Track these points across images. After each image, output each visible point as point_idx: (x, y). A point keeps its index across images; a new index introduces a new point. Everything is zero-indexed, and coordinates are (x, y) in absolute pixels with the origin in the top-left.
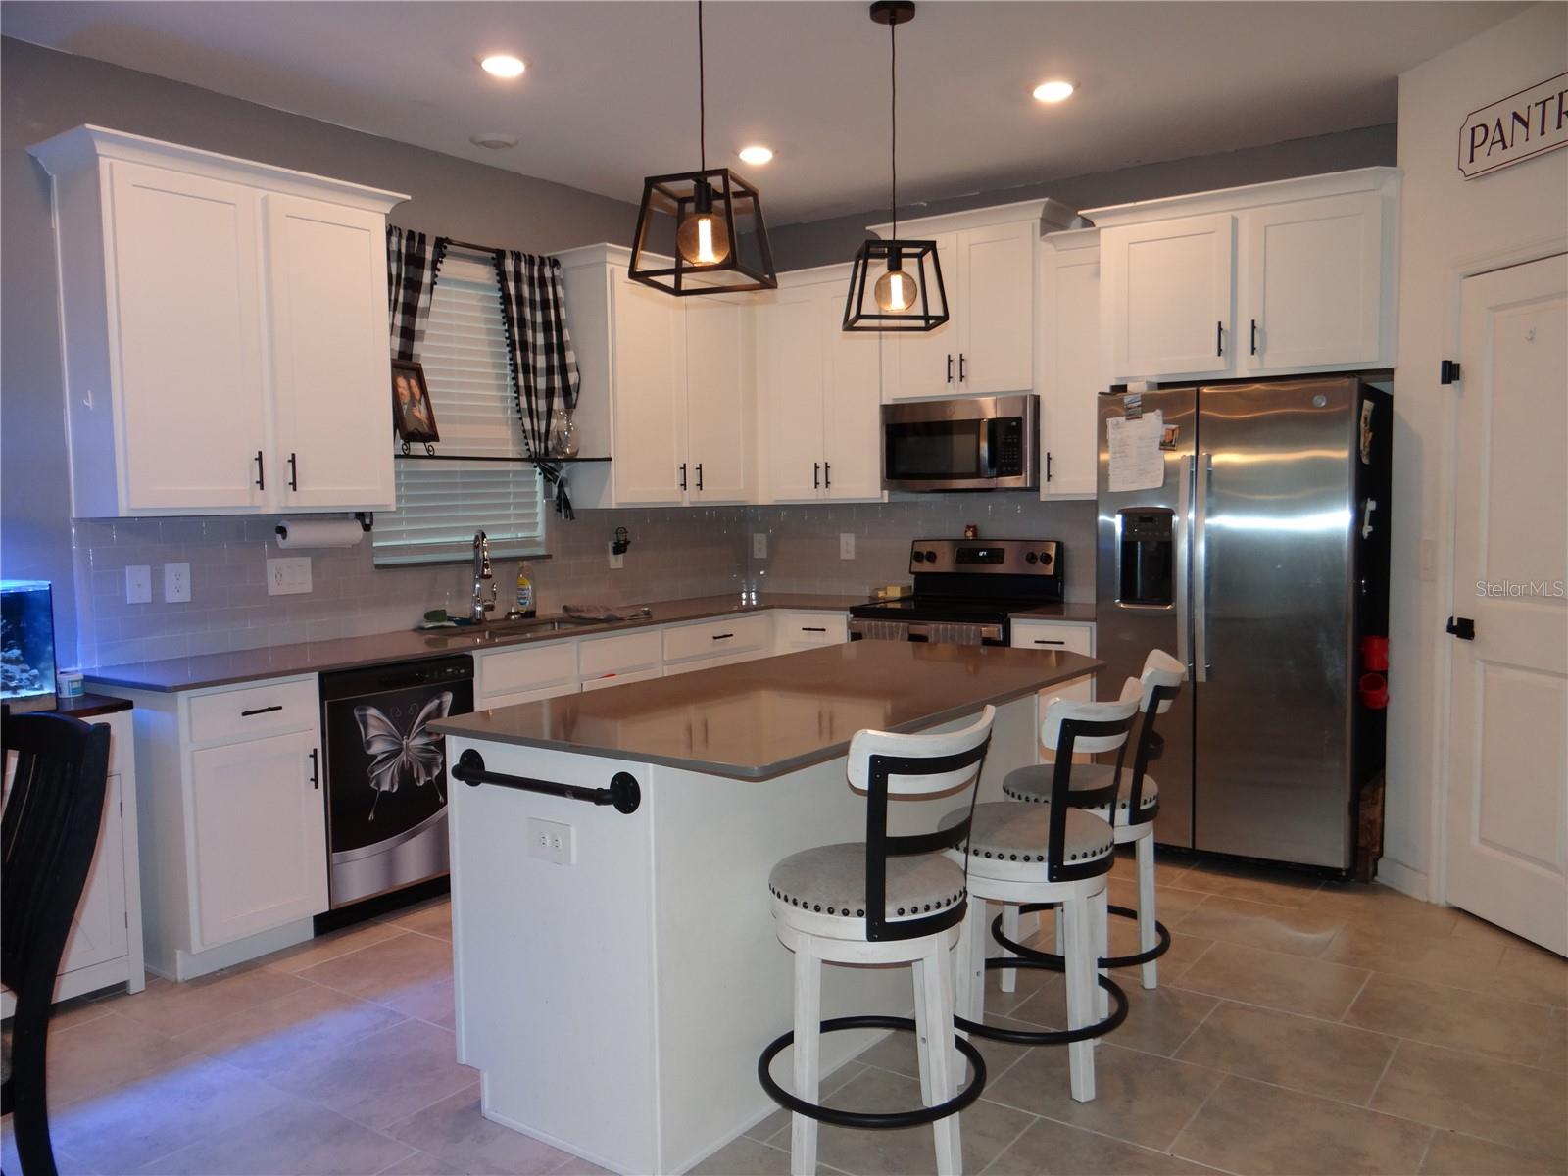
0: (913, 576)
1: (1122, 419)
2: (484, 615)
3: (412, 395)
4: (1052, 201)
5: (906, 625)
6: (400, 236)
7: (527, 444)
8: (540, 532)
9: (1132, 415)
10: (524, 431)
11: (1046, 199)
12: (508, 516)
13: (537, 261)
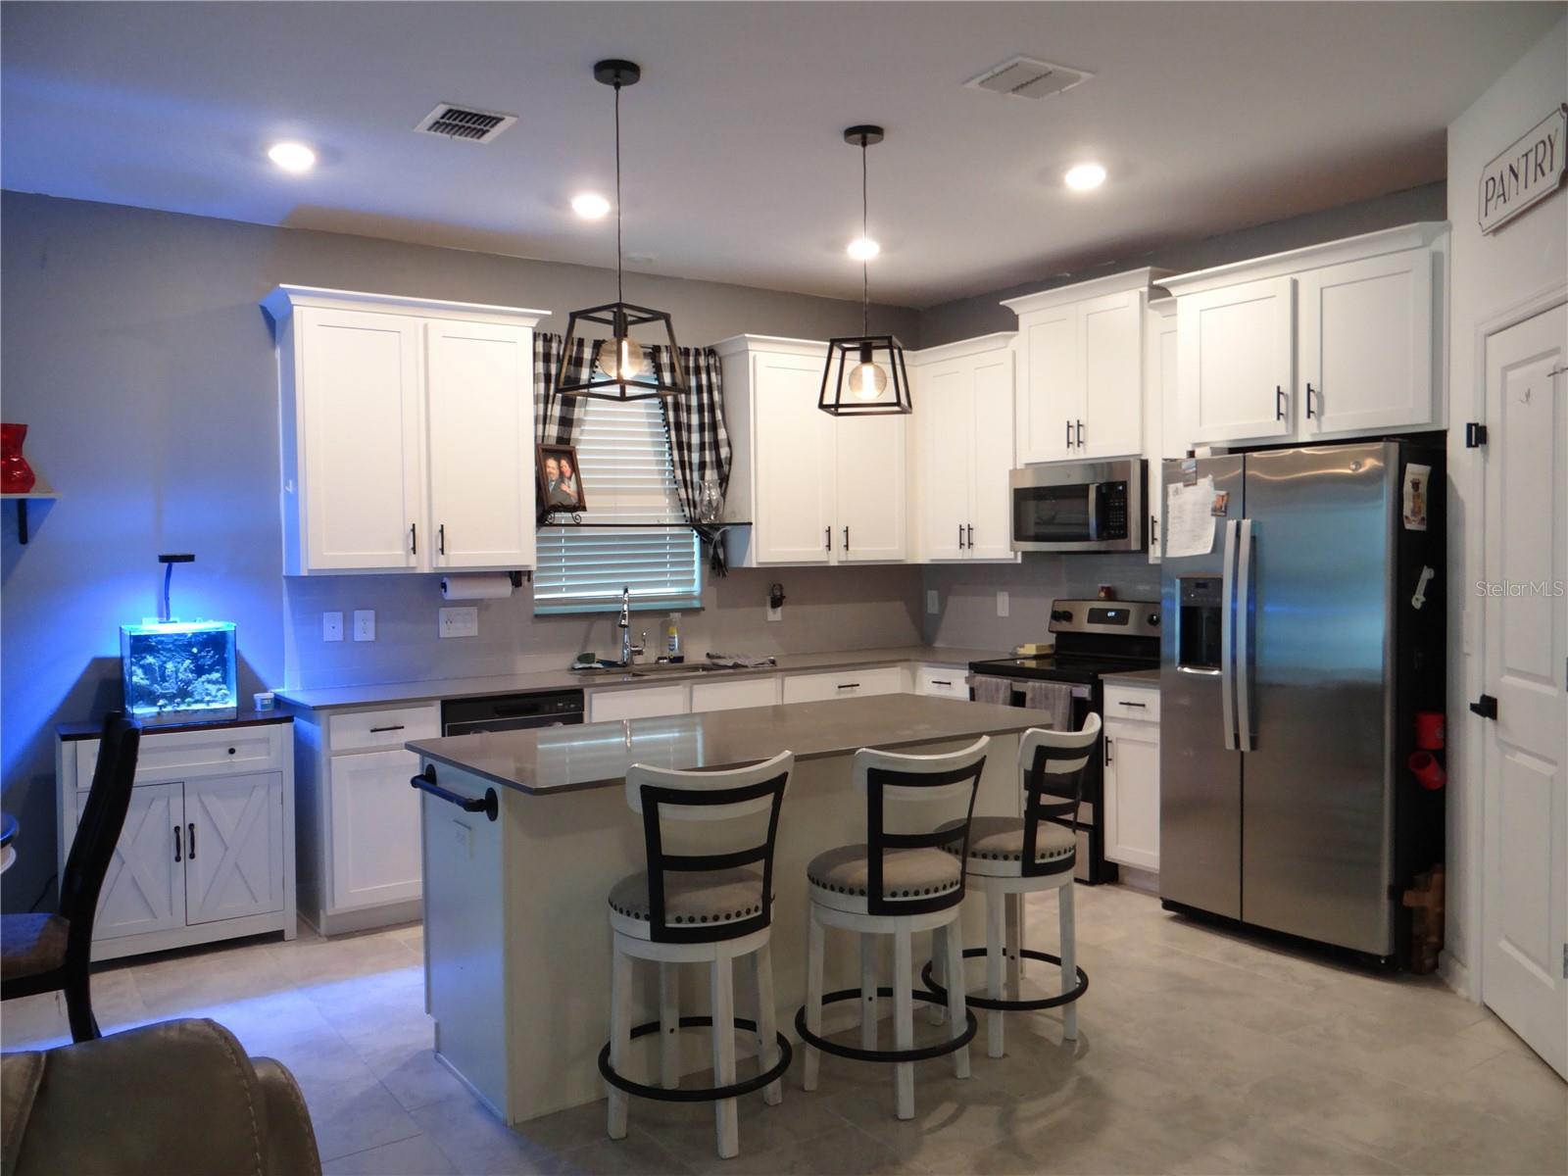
0: (1054, 635)
1: (1180, 485)
2: (631, 659)
3: (561, 474)
4: (1155, 269)
5: (1009, 681)
6: (560, 341)
7: (683, 511)
8: (696, 588)
9: (1190, 482)
10: (680, 500)
11: (1148, 268)
12: (664, 574)
13: (692, 352)
